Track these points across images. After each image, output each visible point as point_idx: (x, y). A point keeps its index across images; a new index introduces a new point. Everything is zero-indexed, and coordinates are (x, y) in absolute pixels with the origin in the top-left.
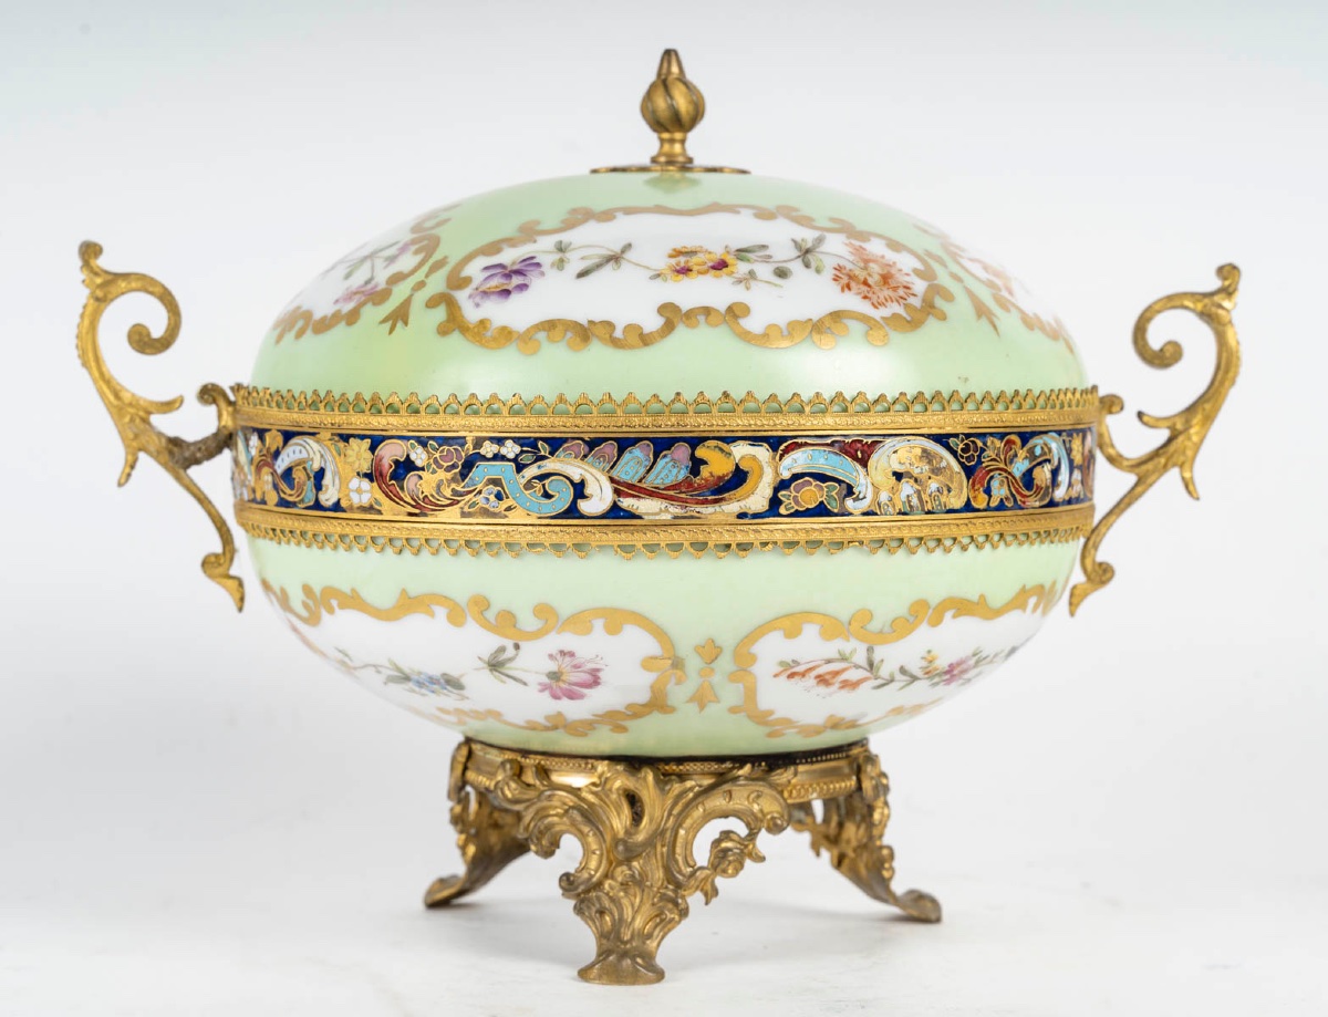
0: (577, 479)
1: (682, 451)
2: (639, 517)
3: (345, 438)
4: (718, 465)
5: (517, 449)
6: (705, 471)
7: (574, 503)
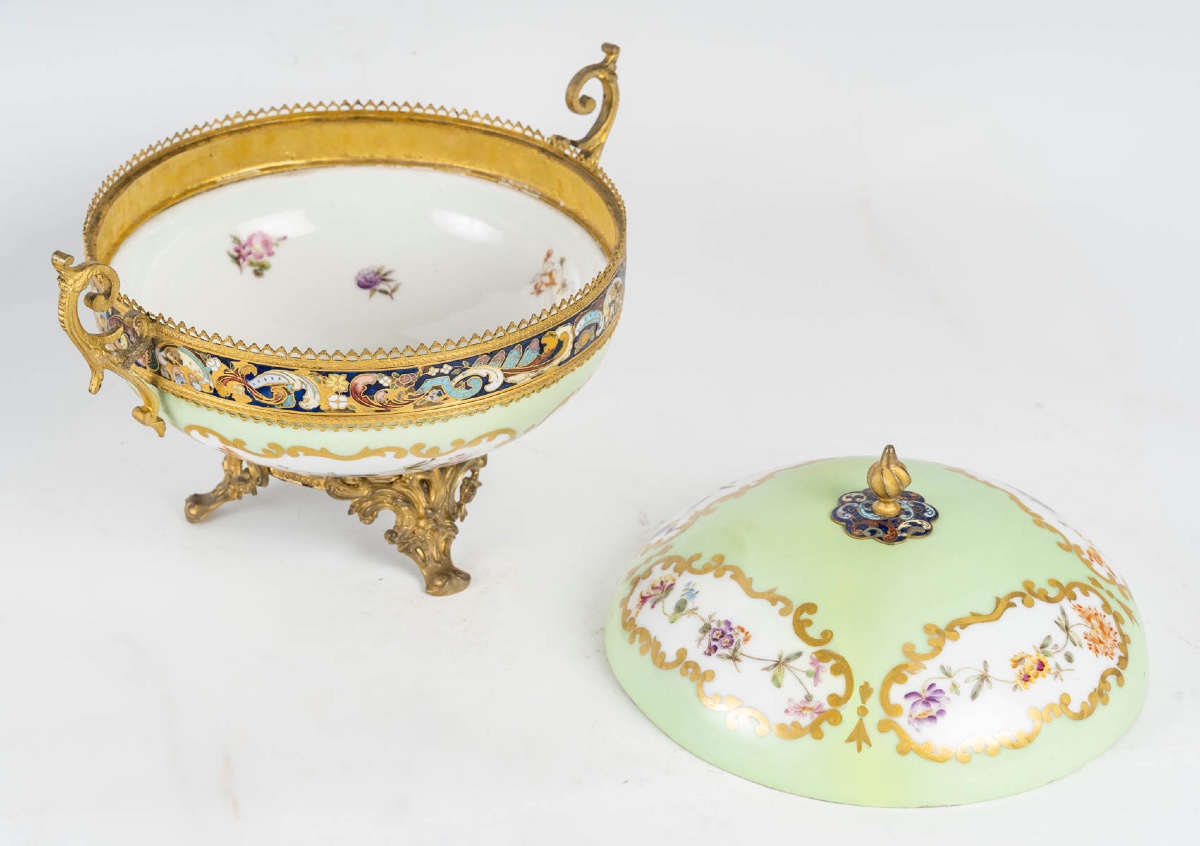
0: (484, 375)
1: (535, 344)
2: (515, 384)
3: (326, 374)
4: (550, 343)
5: (450, 368)
6: (546, 350)
7: (483, 388)
